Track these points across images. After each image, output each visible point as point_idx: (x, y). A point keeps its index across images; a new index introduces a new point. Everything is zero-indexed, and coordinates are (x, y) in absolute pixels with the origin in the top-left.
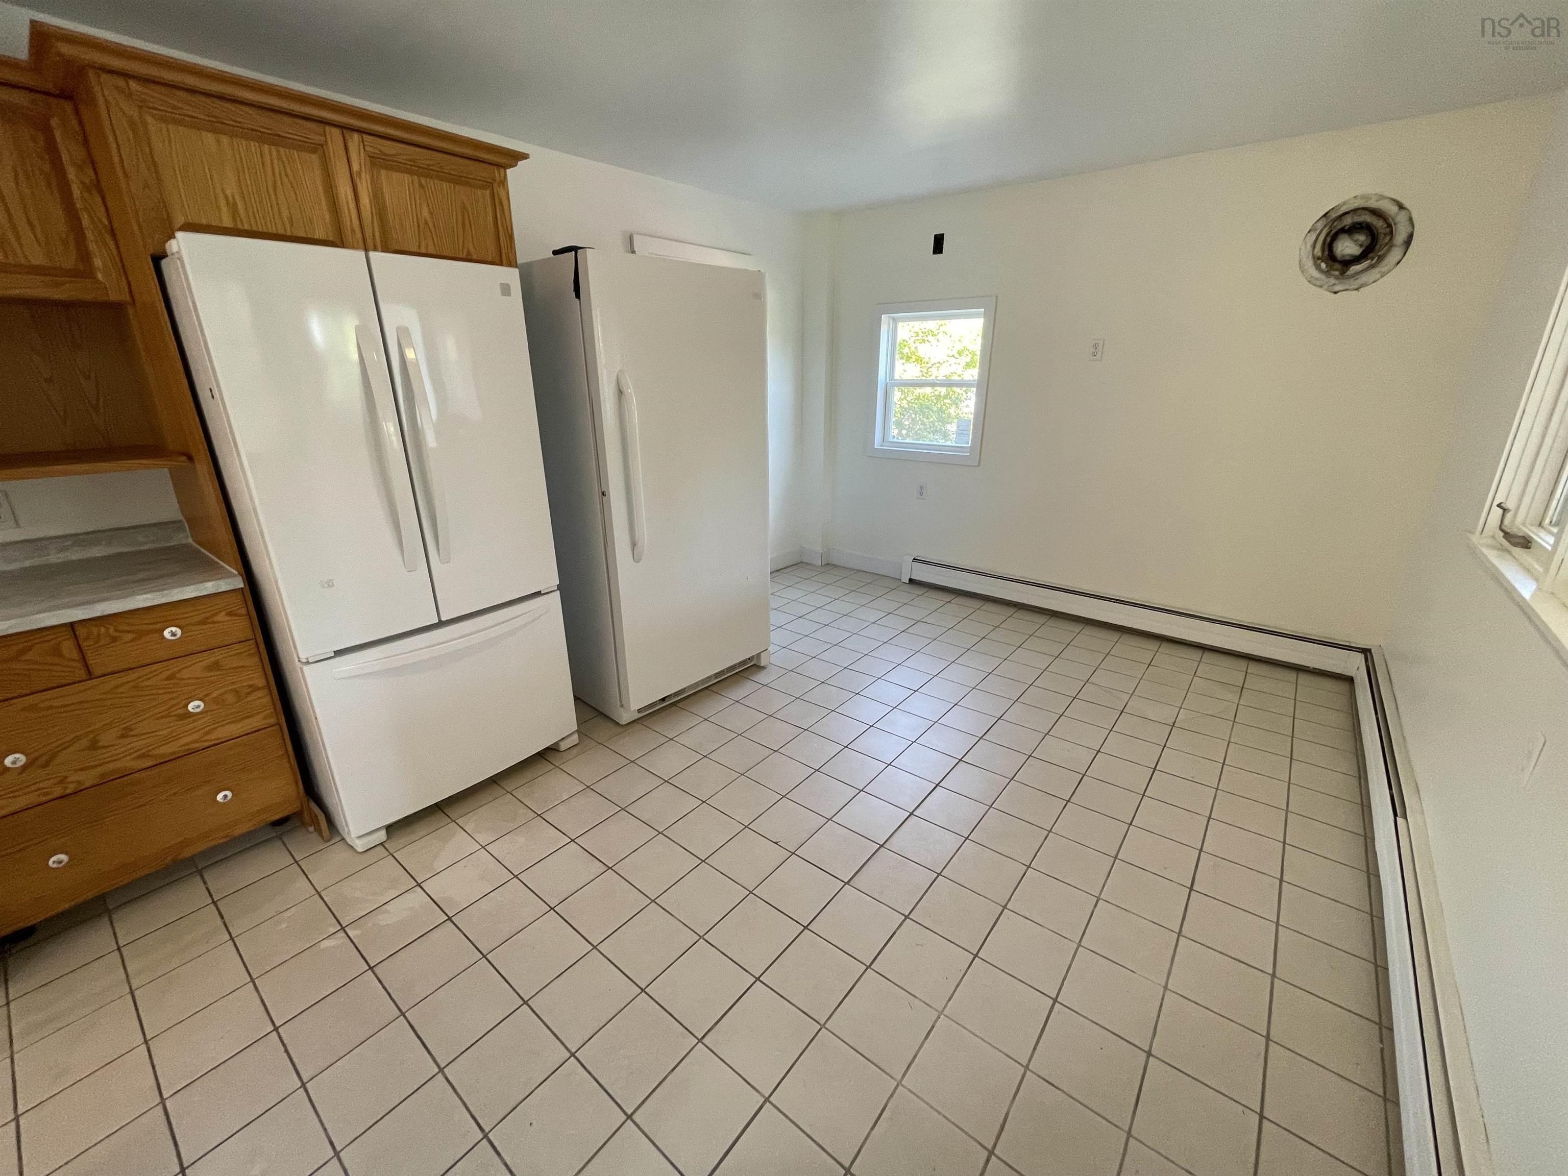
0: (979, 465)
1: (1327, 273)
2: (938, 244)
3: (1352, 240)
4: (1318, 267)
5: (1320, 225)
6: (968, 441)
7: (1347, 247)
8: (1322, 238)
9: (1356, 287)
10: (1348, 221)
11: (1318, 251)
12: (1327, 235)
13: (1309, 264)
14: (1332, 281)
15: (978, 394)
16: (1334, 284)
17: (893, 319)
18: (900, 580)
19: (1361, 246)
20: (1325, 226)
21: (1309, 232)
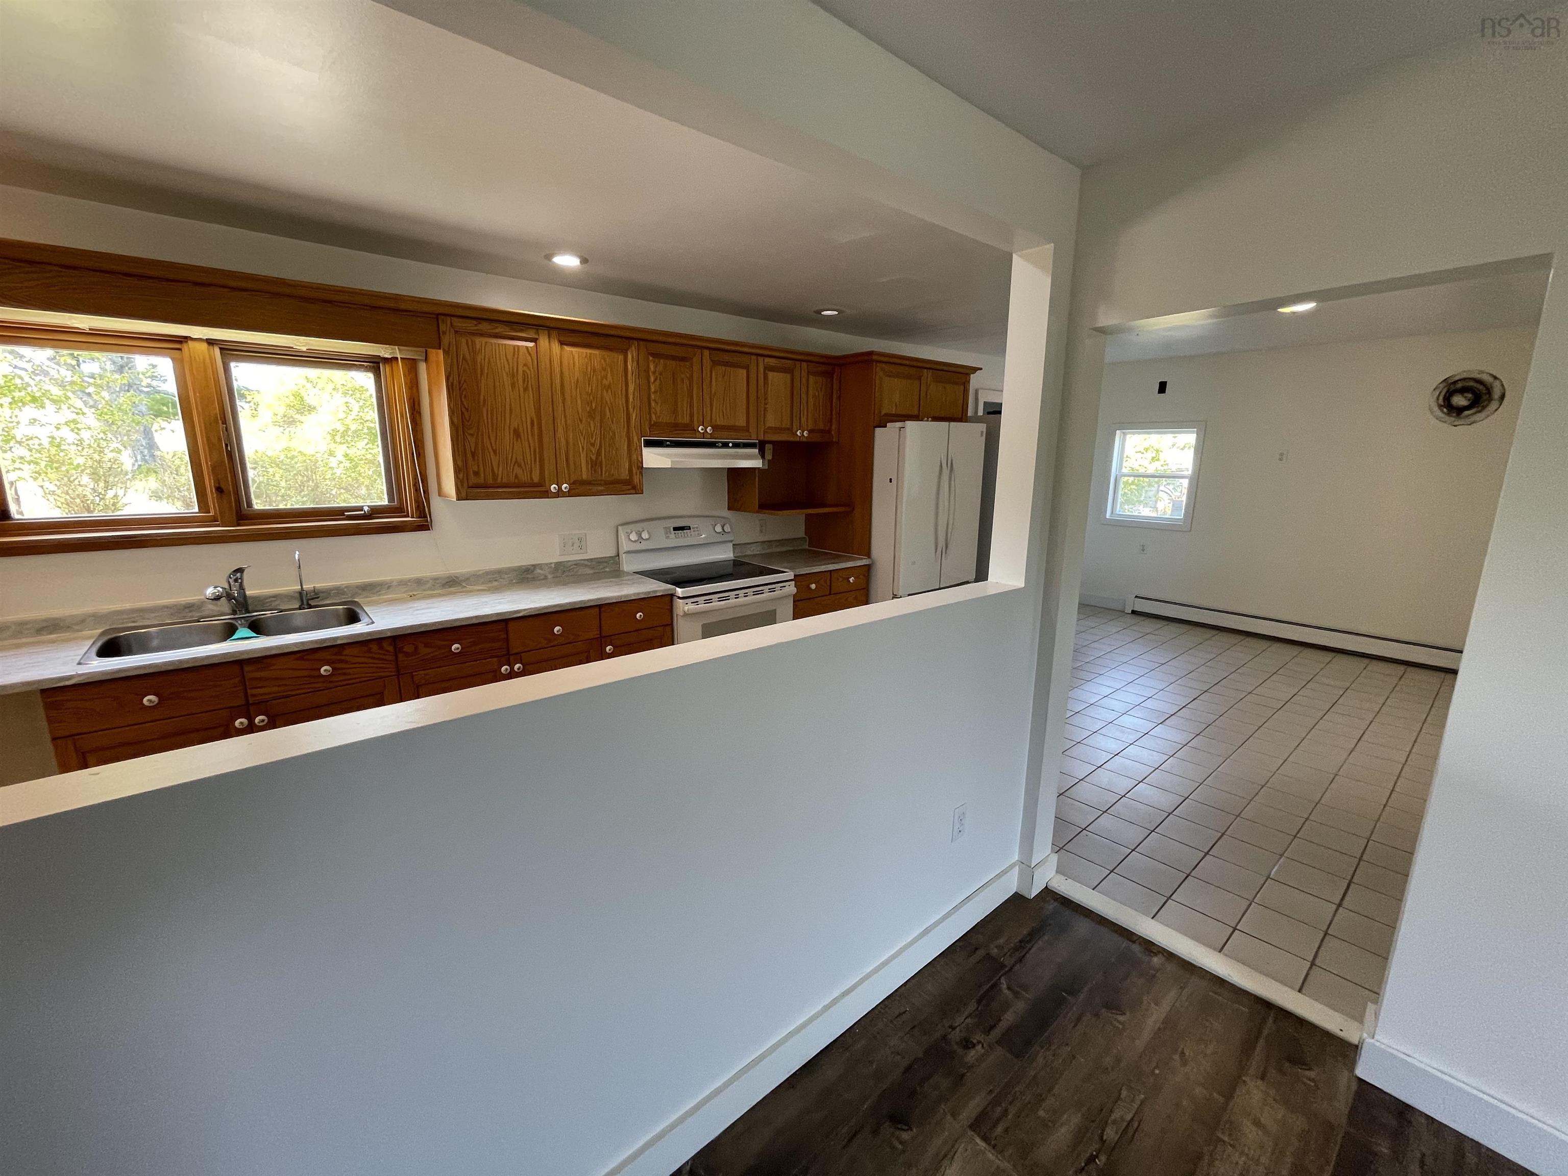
0: (1190, 531)
1: (1448, 414)
2: (1162, 388)
3: (1463, 396)
4: (1442, 411)
5: (1441, 386)
6: (1180, 515)
7: (1459, 400)
8: (1443, 393)
9: (1469, 423)
10: (1459, 385)
11: (1441, 401)
12: (1447, 392)
13: (1436, 409)
14: (1453, 419)
15: (1190, 484)
16: (1454, 421)
17: (1123, 433)
18: (1124, 612)
19: (1469, 400)
20: (1445, 387)
21: (1434, 390)
